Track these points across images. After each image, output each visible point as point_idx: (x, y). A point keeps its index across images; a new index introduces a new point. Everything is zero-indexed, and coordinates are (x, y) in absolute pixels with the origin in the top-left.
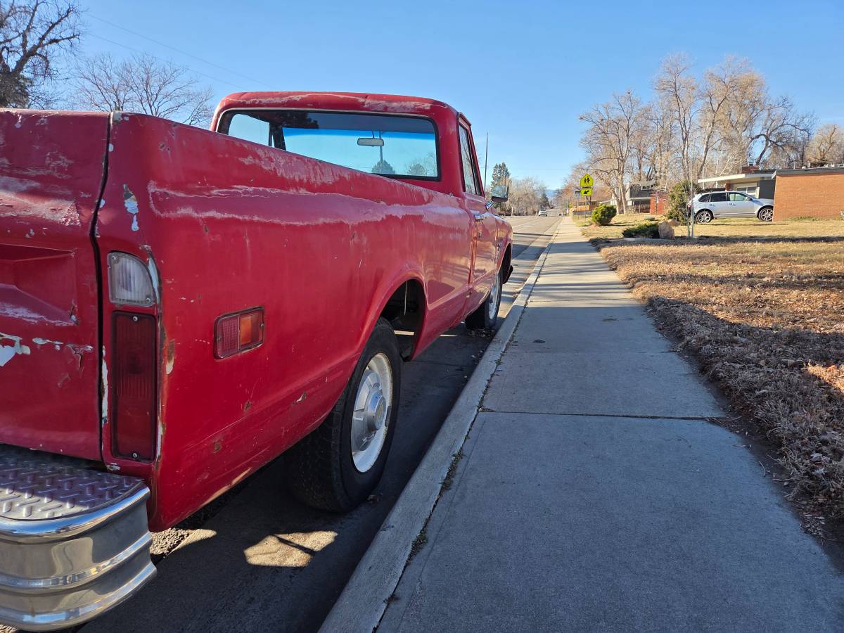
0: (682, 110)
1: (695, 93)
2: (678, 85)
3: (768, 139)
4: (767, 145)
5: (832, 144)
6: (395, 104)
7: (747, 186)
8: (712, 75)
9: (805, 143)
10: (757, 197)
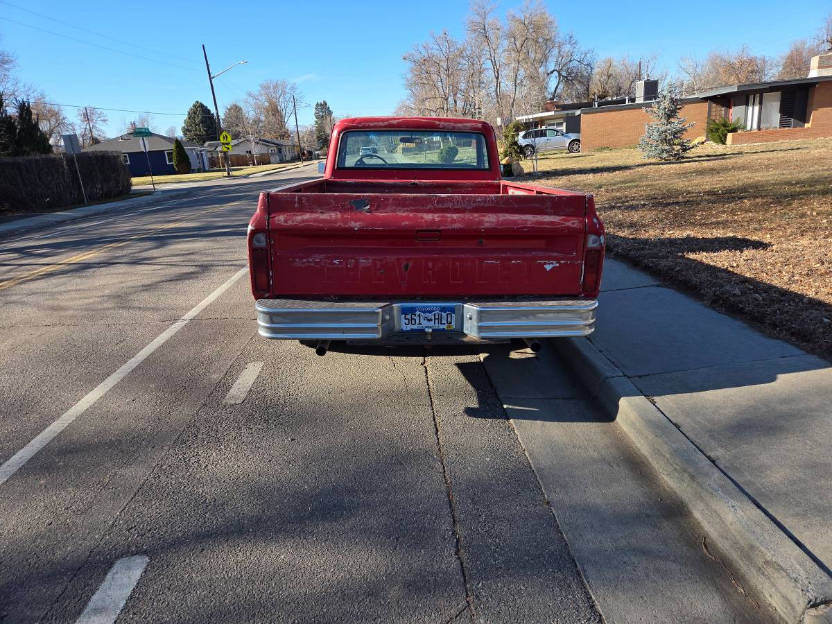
0: (492, 51)
1: (500, 33)
2: (486, 26)
3: (560, 74)
4: (560, 79)
5: (609, 76)
6: (459, 125)
7: (555, 122)
8: (514, 17)
9: (589, 78)
10: (564, 131)
